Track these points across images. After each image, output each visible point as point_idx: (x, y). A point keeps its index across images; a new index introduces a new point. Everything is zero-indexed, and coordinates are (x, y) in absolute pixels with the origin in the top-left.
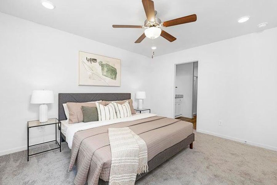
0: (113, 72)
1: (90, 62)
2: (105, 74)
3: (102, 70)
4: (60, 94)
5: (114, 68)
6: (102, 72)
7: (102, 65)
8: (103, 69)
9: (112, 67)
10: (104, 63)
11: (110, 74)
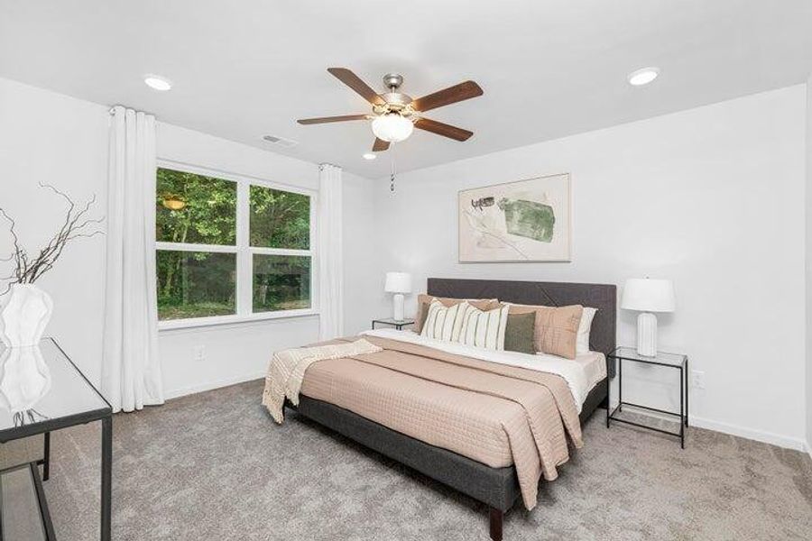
0: (541, 219)
1: (478, 208)
2: (515, 228)
3: (507, 220)
4: (429, 280)
5: (545, 206)
6: (507, 224)
7: (507, 208)
8: (509, 218)
9: (537, 205)
10: (512, 201)
11: (530, 225)
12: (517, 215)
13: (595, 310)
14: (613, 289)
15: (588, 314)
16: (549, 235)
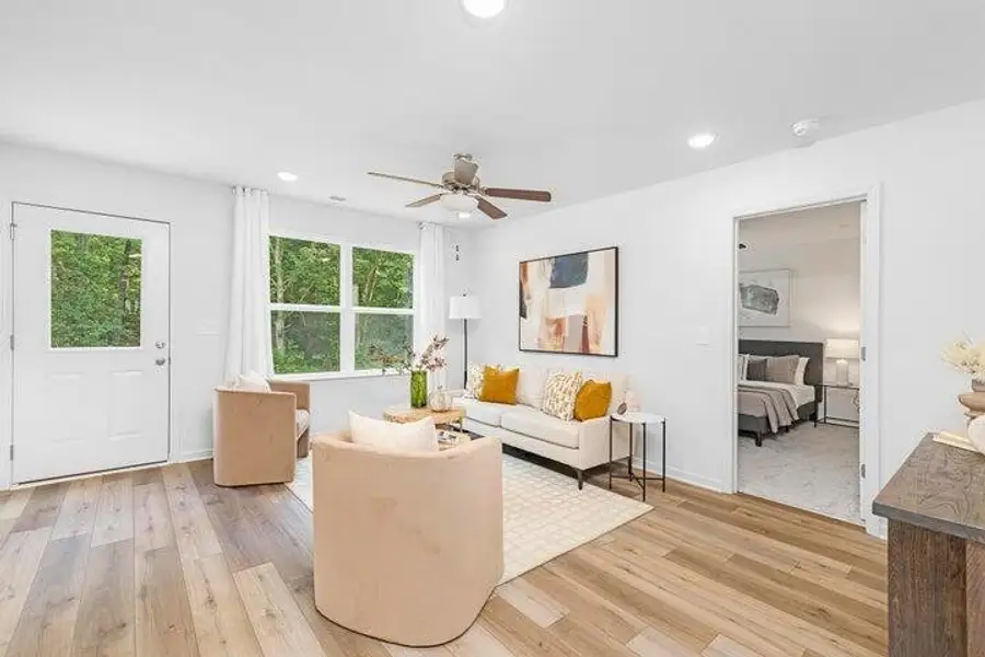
12: (750, 296)
13: (807, 359)
14: (821, 345)
15: (804, 361)
16: (774, 310)
